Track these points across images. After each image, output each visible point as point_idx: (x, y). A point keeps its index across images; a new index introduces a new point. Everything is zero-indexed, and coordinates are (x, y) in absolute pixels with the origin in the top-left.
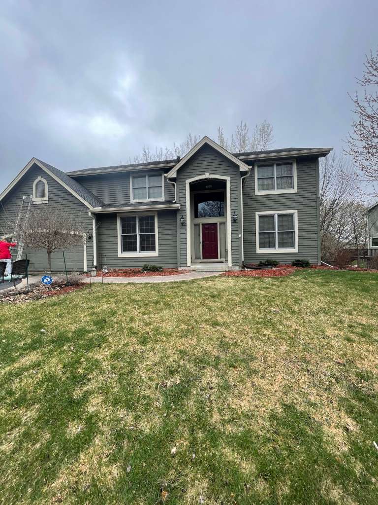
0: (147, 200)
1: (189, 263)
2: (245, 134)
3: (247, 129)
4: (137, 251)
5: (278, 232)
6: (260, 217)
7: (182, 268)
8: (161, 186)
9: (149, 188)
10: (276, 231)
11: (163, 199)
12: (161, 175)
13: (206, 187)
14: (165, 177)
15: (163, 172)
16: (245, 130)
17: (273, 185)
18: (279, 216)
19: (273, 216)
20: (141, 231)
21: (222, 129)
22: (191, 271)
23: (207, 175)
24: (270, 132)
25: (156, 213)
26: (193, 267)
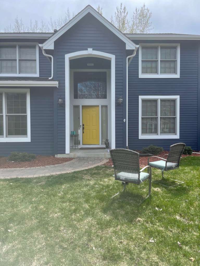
0: (17, 75)
1: (68, 150)
2: (125, 17)
3: (126, 12)
4: (3, 135)
5: (160, 117)
6: (143, 101)
7: (59, 156)
8: (36, 60)
9: (19, 60)
10: (159, 116)
11: (37, 75)
12: (34, 47)
13: (88, 64)
14: (40, 49)
15: (38, 43)
16: (124, 12)
17: (156, 68)
18: (162, 100)
19: (156, 101)
20: (9, 111)
21: (102, 9)
22: (70, 159)
23: (90, 52)
24: (149, 18)
25: (29, 90)
26: (72, 155)
